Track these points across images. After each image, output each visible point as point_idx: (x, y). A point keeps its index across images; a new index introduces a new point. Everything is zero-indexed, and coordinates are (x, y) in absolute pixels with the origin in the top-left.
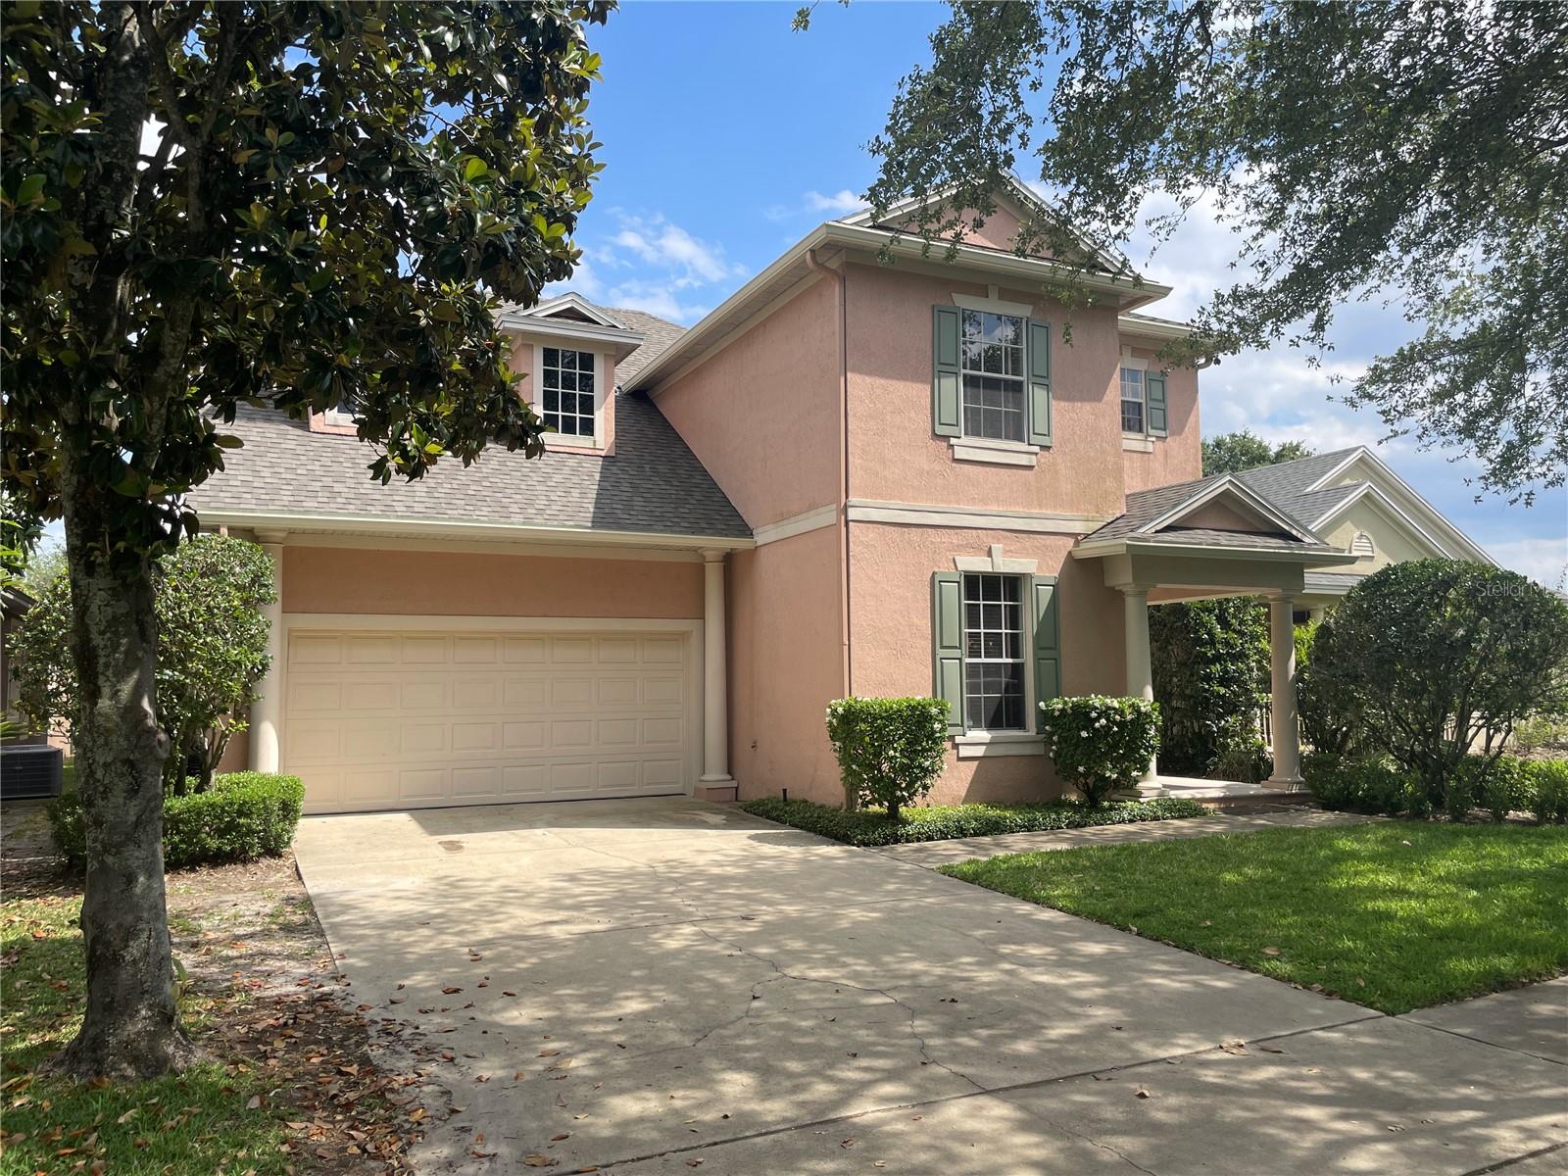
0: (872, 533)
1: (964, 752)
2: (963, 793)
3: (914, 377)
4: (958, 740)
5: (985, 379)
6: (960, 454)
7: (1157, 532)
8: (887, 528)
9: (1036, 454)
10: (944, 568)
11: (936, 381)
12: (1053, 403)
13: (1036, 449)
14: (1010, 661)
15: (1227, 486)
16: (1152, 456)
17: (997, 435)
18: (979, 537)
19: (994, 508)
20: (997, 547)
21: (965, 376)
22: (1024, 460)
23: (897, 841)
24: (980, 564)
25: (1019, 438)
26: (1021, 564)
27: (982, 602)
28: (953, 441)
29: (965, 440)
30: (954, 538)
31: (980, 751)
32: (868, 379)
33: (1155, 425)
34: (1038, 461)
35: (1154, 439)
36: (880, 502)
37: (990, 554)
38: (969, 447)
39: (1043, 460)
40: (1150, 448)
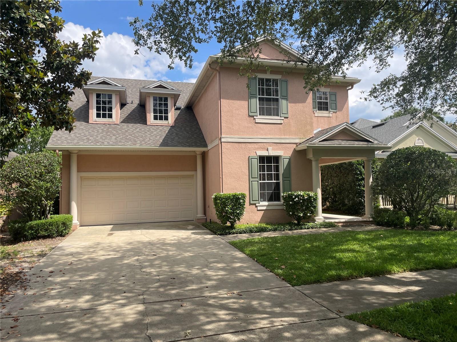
0: (229, 146)
1: (259, 208)
2: (259, 220)
3: (242, 99)
4: (257, 205)
5: (266, 98)
6: (257, 121)
7: (320, 141)
8: (234, 144)
9: (283, 120)
10: (253, 155)
11: (250, 100)
12: (289, 104)
13: (283, 118)
14: (275, 181)
15: (345, 126)
16: (331, 118)
17: (270, 115)
18: (264, 145)
19: (269, 137)
20: (270, 148)
21: (259, 98)
22: (279, 122)
23: (230, 234)
24: (265, 153)
25: (278, 115)
26: (278, 153)
27: (266, 164)
28: (255, 117)
29: (259, 117)
30: (256, 146)
31: (265, 208)
32: (227, 101)
33: (332, 108)
34: (284, 122)
35: (332, 113)
36: (232, 136)
37: (268, 150)
38: (260, 119)
39: (285, 121)
40: (331, 115)
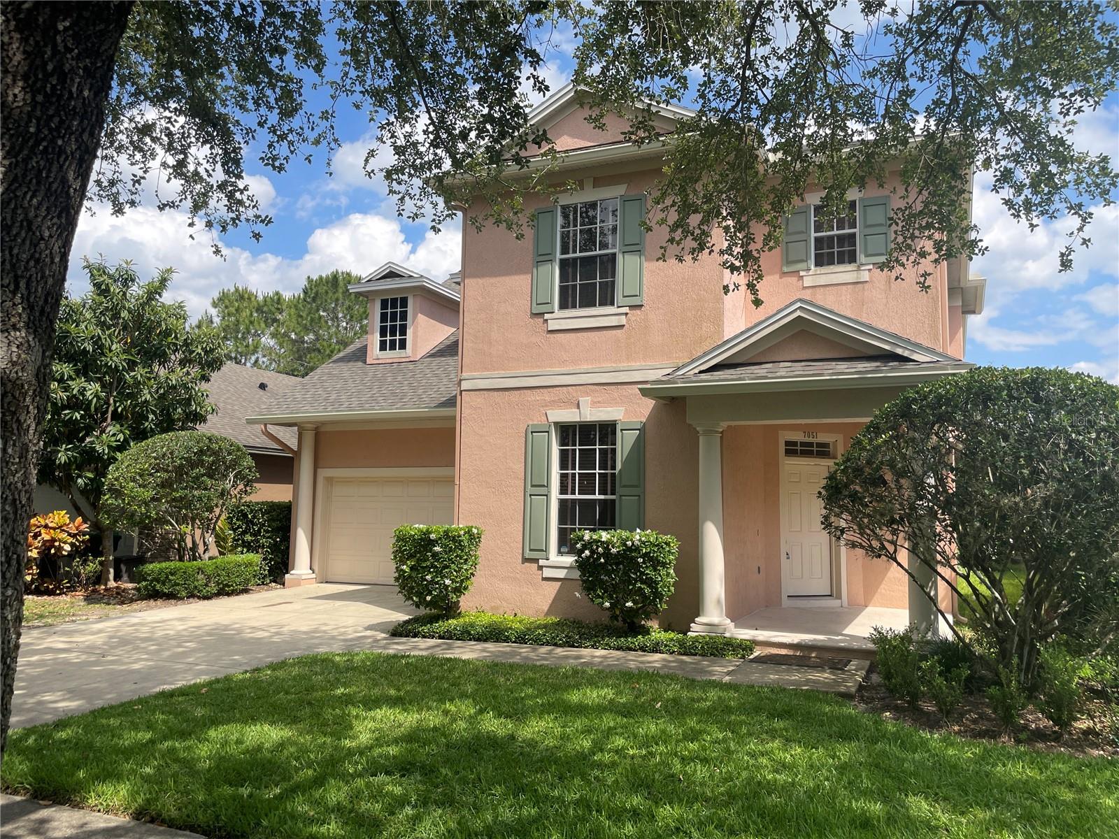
0: (478, 399)
1: (548, 573)
2: (546, 608)
3: (519, 270)
4: (542, 562)
5: (582, 258)
6: (553, 325)
7: (701, 372)
8: (491, 393)
9: (626, 314)
10: (537, 420)
11: (535, 270)
12: (645, 264)
13: (626, 310)
14: (602, 497)
15: (798, 313)
16: (866, 286)
17: (591, 304)
18: (569, 392)
19: (585, 367)
20: (585, 401)
21: (561, 261)
22: (613, 321)
24: (569, 415)
25: (612, 304)
26: (608, 412)
27: (577, 447)
28: (547, 316)
29: (558, 313)
30: (546, 395)
31: (561, 574)
32: (480, 281)
33: (869, 252)
34: (628, 320)
35: (871, 267)
36: (486, 374)
37: (578, 407)
38: (561, 319)
39: (634, 318)
40: (865, 276)
